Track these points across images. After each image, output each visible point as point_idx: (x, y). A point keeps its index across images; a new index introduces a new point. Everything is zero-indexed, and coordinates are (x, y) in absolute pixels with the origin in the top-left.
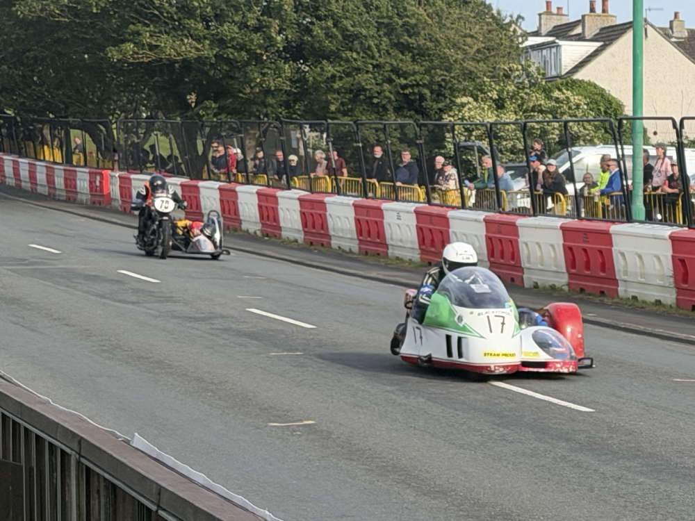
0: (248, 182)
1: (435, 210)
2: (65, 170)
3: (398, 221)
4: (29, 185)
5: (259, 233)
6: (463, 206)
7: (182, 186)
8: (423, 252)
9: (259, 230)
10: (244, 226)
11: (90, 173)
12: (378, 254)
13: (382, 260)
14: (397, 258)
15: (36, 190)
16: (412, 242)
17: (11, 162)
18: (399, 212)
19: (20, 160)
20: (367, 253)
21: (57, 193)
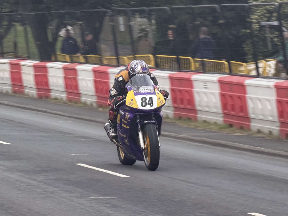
0: (87, 62)
1: (235, 79)
3: (205, 90)
5: (95, 105)
6: (258, 76)
7: (35, 67)
8: (226, 115)
9: (95, 101)
10: (83, 99)
12: (189, 119)
13: (192, 124)
14: (205, 122)
16: (216, 107)
18: (205, 82)
20: (180, 118)
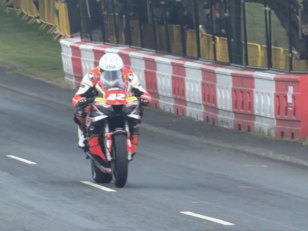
2: (233, 76)
4: (172, 103)
11: (277, 81)
15: (184, 112)
17: (143, 62)
19: (158, 58)
21: (220, 116)
